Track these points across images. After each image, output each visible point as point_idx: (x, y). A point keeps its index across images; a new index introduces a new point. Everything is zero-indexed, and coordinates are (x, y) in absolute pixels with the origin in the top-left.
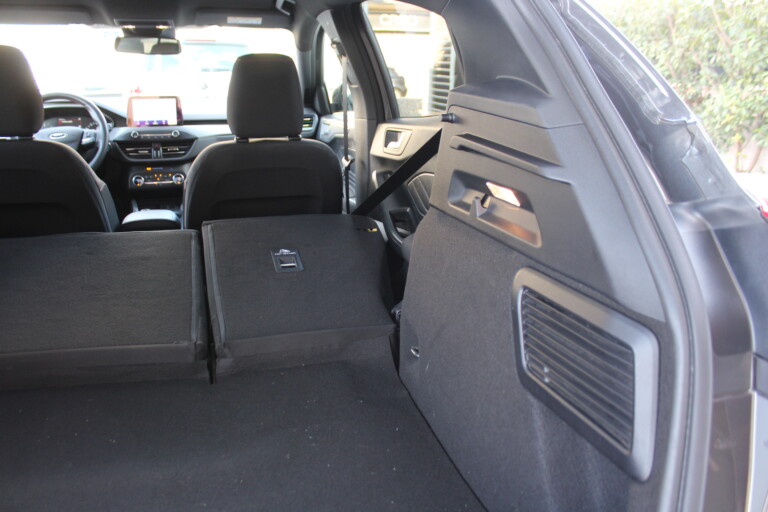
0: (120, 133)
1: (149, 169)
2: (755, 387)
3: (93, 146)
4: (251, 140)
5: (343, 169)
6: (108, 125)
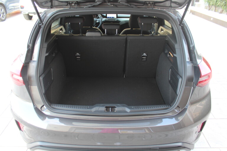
0: (104, 19)
2: (193, 86)
3: (99, 23)
4: (133, 29)
6: (102, 18)
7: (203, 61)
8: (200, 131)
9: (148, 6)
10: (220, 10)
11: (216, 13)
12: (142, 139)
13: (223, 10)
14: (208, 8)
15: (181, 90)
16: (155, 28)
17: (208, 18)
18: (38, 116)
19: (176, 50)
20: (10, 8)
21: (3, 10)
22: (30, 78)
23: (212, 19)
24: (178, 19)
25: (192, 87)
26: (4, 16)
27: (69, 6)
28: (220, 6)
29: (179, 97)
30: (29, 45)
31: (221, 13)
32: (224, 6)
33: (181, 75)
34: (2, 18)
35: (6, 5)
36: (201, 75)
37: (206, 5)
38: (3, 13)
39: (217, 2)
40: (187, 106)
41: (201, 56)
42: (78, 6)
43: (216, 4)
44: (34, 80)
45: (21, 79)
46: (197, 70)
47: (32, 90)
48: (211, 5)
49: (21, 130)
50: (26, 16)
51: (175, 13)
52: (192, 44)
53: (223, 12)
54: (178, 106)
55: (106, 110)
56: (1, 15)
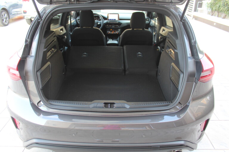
0: (105, 21)
1: (111, 30)
3: (100, 25)
4: (135, 29)
5: (153, 35)
6: (103, 20)
7: (205, 56)
8: (203, 131)
9: (148, 2)
10: (223, 15)
11: (219, 18)
12: (142, 136)
13: (226, 16)
14: (211, 13)
15: (183, 86)
16: (157, 30)
17: (211, 23)
18: (35, 112)
19: (177, 45)
20: (13, 13)
21: (6, 15)
22: (27, 73)
23: (215, 24)
24: (179, 15)
25: (194, 83)
26: (7, 21)
27: (69, 3)
28: (223, 11)
29: (181, 93)
30: (27, 40)
31: (224, 18)
32: (227, 11)
33: (182, 71)
34: (5, 23)
35: (9, 10)
36: (203, 70)
37: (209, 11)
38: (6, 18)
39: (220, 7)
40: (189, 103)
41: (203, 52)
42: (77, 2)
43: (219, 10)
44: (31, 75)
45: (17, 73)
46: (199, 65)
47: (28, 85)
48: (214, 10)
49: (18, 128)
50: (28, 21)
51: (176, 9)
52: (193, 39)
53: (226, 18)
54: (179, 103)
55: (105, 106)
56: (4, 20)
